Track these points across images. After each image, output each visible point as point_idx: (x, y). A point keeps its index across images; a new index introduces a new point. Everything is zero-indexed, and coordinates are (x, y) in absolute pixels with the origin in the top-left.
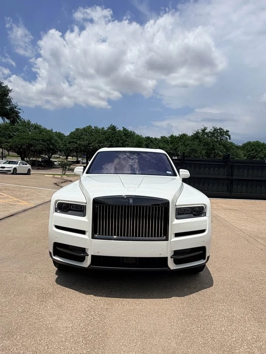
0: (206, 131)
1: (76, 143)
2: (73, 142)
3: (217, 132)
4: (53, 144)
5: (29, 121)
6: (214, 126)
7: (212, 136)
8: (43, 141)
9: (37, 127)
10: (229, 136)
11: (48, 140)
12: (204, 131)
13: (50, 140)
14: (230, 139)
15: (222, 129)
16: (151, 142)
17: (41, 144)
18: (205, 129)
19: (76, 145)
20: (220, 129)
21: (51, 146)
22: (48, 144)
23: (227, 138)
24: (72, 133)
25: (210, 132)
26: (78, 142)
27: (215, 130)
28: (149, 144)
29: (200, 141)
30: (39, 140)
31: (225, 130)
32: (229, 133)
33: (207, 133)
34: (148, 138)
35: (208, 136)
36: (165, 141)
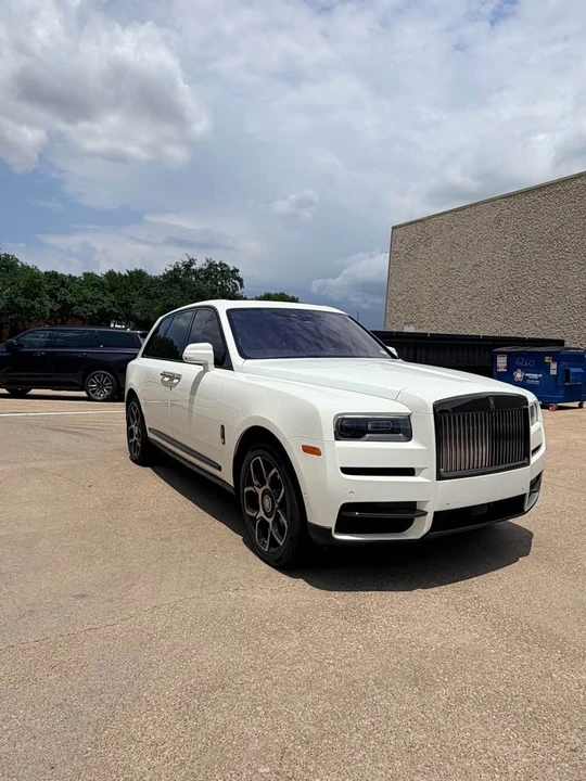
0: (193, 267)
3: (216, 270)
6: (209, 258)
7: (207, 278)
10: (240, 280)
12: (188, 266)
14: (242, 286)
15: (226, 266)
16: (62, 286)
18: (192, 262)
20: (221, 264)
23: (236, 286)
25: (201, 270)
27: (211, 265)
28: (57, 289)
29: (183, 289)
31: (232, 269)
32: (240, 274)
33: (195, 272)
34: (53, 276)
35: (197, 277)
36: (95, 285)
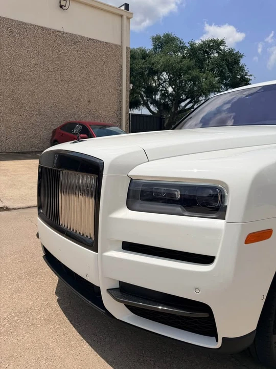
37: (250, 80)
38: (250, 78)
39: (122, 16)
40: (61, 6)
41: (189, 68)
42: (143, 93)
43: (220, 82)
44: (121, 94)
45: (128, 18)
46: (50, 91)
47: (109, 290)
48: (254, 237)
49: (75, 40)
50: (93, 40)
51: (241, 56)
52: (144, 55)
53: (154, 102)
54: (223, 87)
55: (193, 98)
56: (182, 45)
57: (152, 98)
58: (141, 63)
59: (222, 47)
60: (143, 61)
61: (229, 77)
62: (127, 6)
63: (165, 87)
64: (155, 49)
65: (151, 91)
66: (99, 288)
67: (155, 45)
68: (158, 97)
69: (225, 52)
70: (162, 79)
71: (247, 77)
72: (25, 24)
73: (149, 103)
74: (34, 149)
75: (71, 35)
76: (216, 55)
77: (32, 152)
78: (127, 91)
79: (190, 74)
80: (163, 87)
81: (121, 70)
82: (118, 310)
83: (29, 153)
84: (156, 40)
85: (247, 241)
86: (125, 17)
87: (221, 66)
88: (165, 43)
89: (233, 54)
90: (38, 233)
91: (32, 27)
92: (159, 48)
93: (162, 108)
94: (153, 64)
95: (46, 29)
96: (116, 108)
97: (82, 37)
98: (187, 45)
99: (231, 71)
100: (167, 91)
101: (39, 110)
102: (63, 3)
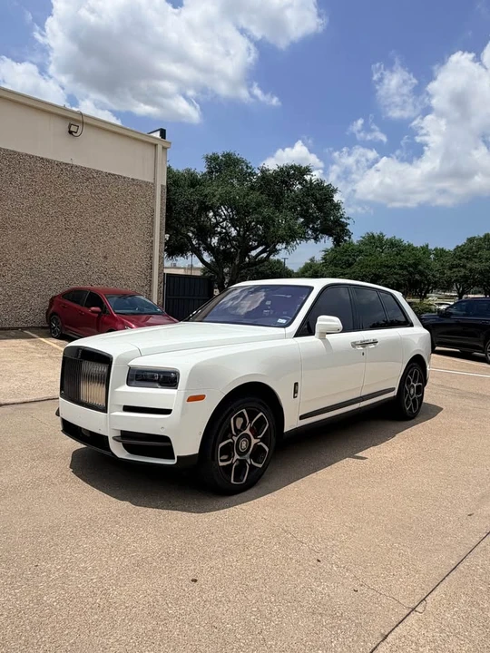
1: (464, 266)
2: (457, 266)
4: (421, 273)
5: (381, 234)
8: (402, 267)
9: (394, 244)
11: (410, 265)
13: (415, 265)
17: (397, 274)
19: (463, 272)
21: (417, 277)
22: (411, 273)
24: (458, 247)
26: (468, 265)
30: (393, 267)
37: (347, 224)
38: (348, 221)
39: (156, 145)
40: (70, 132)
41: (259, 205)
42: (191, 235)
43: (306, 224)
44: (152, 247)
45: (164, 148)
46: (49, 242)
47: (114, 438)
48: (192, 399)
49: (88, 175)
50: (114, 175)
51: (335, 191)
52: (194, 181)
53: (209, 248)
54: (310, 232)
55: (267, 246)
56: (249, 171)
57: (206, 244)
58: (187, 194)
59: (307, 178)
60: (192, 190)
61: (318, 218)
62: (163, 133)
63: (225, 228)
64: (210, 173)
65: (204, 232)
66: (107, 437)
67: (210, 168)
68: (215, 241)
69: (311, 183)
70: (221, 216)
71: (342, 220)
72: (19, 154)
73: (201, 248)
74: (20, 324)
75: (84, 169)
76: (300, 187)
77: (17, 328)
78: (160, 243)
79: (261, 213)
80: (222, 227)
81: (153, 216)
82: (118, 451)
83: (13, 329)
84: (212, 160)
85: (189, 400)
86: (160, 148)
87: (305, 204)
88: (225, 165)
89: (324, 188)
90: (58, 410)
91: (27, 158)
92: (217, 172)
93: (220, 257)
94: (206, 196)
95: (48, 161)
96: (144, 265)
97: (97, 172)
98: (258, 172)
99: (320, 209)
100: (227, 234)
101: (31, 269)
102: (73, 129)
